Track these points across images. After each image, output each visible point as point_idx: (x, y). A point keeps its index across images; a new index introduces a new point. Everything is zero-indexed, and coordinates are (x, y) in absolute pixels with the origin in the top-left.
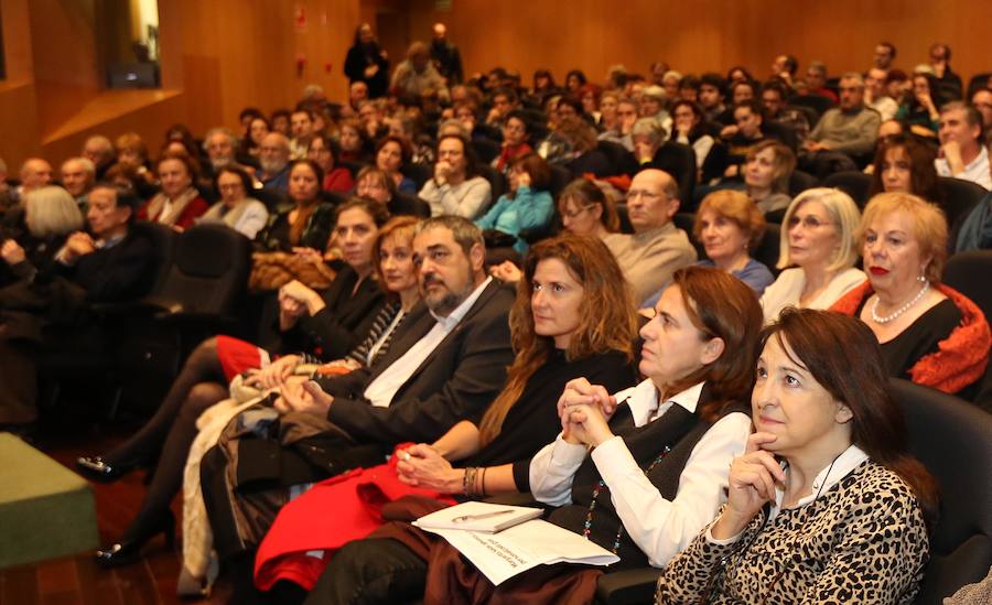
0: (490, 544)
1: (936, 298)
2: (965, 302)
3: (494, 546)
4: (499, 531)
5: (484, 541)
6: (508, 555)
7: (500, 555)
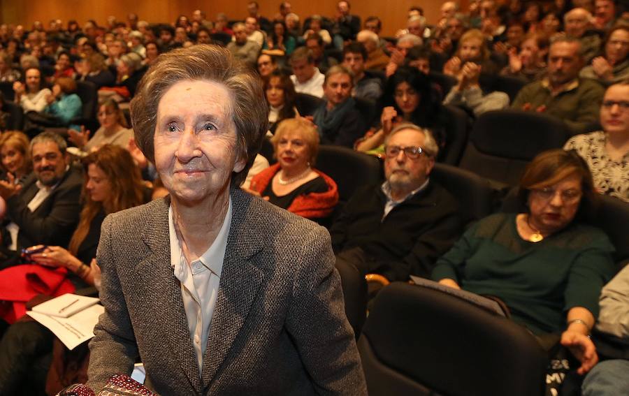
0: (66, 326)
1: (313, 175)
2: (329, 180)
3: (69, 327)
4: (68, 317)
5: (64, 324)
6: (76, 332)
7: (72, 332)
